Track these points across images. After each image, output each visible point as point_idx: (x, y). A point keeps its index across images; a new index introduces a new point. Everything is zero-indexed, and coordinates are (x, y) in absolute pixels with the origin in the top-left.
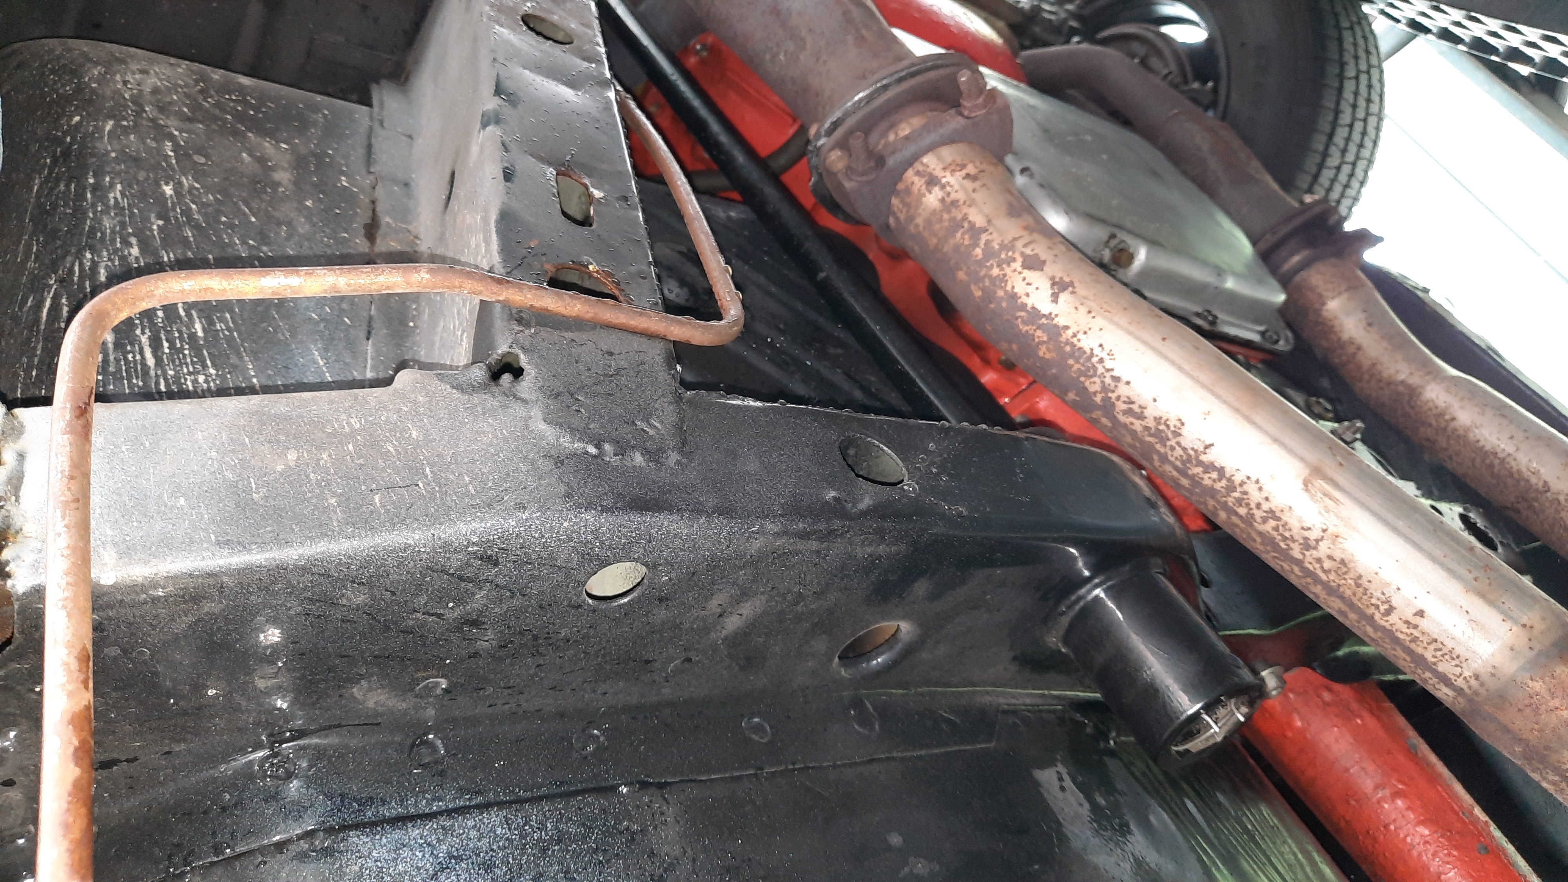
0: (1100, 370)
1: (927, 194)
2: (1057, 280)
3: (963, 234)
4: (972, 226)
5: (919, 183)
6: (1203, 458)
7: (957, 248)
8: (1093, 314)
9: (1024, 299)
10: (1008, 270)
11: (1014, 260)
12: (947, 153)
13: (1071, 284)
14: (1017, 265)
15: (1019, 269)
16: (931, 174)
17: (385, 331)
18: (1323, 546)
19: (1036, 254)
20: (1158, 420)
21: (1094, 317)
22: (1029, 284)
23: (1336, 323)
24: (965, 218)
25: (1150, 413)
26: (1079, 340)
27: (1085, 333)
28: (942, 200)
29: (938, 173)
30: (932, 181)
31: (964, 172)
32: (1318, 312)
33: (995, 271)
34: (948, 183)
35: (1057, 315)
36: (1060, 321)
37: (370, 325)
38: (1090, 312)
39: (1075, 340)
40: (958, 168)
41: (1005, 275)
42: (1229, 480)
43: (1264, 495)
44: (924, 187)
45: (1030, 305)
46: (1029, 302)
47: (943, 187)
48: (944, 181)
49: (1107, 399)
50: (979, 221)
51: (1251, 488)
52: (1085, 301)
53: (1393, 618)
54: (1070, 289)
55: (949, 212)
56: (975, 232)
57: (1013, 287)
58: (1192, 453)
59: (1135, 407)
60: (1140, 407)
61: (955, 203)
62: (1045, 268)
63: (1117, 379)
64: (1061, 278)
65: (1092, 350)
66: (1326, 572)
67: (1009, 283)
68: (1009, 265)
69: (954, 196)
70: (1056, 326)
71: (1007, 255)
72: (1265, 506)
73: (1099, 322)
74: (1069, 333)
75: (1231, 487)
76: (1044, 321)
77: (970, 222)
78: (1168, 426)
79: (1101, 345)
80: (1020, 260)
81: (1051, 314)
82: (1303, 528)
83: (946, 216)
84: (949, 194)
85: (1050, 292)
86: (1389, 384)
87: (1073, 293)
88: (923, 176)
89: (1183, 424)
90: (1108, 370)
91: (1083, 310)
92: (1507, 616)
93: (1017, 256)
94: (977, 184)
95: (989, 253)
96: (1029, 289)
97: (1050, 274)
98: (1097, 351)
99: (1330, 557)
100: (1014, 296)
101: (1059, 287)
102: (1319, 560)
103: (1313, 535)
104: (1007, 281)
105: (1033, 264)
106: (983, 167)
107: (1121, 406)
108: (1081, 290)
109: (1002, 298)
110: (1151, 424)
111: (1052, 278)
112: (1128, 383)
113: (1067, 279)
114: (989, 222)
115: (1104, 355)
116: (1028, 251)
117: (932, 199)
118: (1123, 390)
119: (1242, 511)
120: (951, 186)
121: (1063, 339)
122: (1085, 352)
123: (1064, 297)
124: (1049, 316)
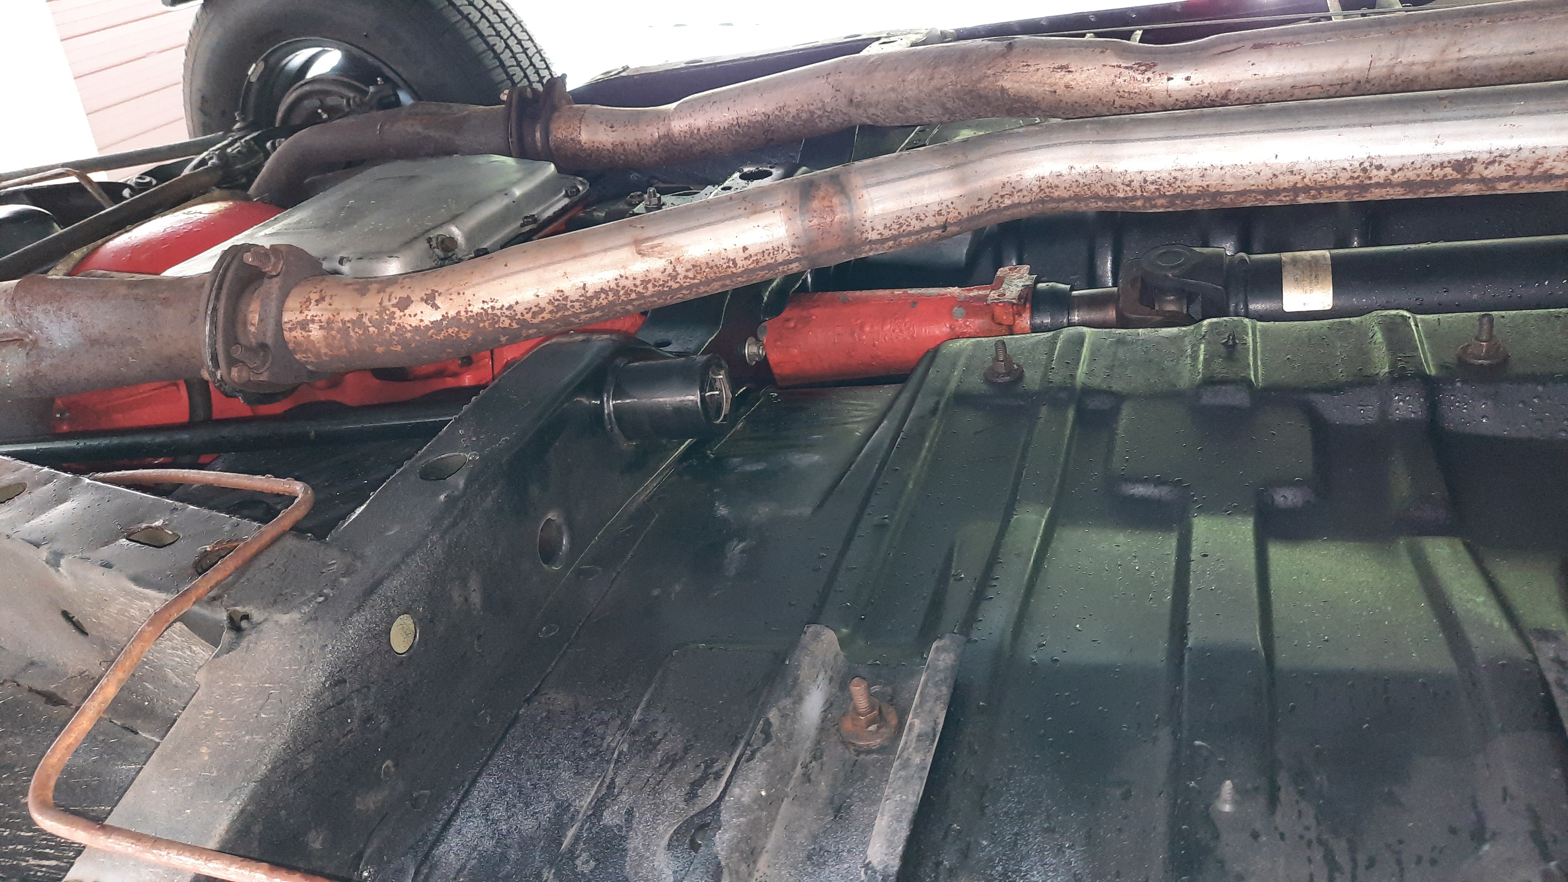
0: (498, 313)
1: (310, 334)
2: (425, 297)
3: (353, 330)
4: (351, 321)
5: (298, 333)
6: (588, 295)
7: (359, 340)
8: (461, 293)
9: (423, 324)
10: (397, 321)
11: (394, 313)
12: (292, 302)
13: (434, 291)
14: (398, 313)
15: (402, 314)
16: (298, 323)
17: (139, 721)
18: (679, 269)
19: (400, 298)
20: (550, 302)
21: (464, 294)
22: (415, 315)
23: (596, 144)
24: (344, 322)
25: (543, 304)
26: (471, 312)
27: (470, 305)
28: (321, 327)
29: (301, 317)
30: (304, 325)
31: (313, 302)
32: (583, 150)
33: (392, 328)
34: (312, 316)
35: (447, 313)
36: (452, 313)
37: (127, 729)
38: (459, 294)
39: (470, 314)
40: (308, 303)
41: (399, 325)
42: (611, 290)
43: (631, 278)
44: (303, 333)
45: (429, 324)
46: (427, 322)
47: (313, 321)
48: (309, 318)
49: (519, 322)
50: (354, 315)
51: (623, 282)
52: (450, 291)
53: (740, 263)
54: (437, 294)
55: (332, 329)
56: (358, 322)
57: (411, 325)
58: (582, 298)
59: (534, 309)
60: (536, 306)
61: (329, 322)
62: (412, 299)
63: (510, 307)
64: (426, 294)
65: (482, 308)
66: (694, 279)
67: (406, 325)
68: (395, 318)
69: (323, 319)
70: (453, 318)
71: (387, 315)
72: (638, 282)
73: (469, 293)
74: (463, 313)
75: (616, 293)
76: (445, 323)
77: (349, 321)
78: (558, 300)
79: (484, 302)
80: (396, 309)
81: (443, 316)
82: (663, 273)
83: (334, 333)
84: (320, 321)
85: (429, 306)
86: (655, 146)
87: (440, 294)
88: (296, 328)
89: (562, 291)
90: (501, 309)
91: (454, 297)
92: (773, 209)
93: (393, 309)
94: (327, 299)
95: (378, 325)
96: (419, 317)
97: (419, 299)
98: (486, 306)
99: (687, 270)
100: (417, 329)
101: (430, 300)
102: (686, 277)
103: (670, 269)
104: (404, 326)
105: (404, 304)
106: (319, 289)
107: (528, 316)
108: (442, 289)
109: (412, 336)
110: (551, 308)
111: (422, 299)
112: (517, 303)
113: (429, 292)
114: (357, 310)
115: (491, 304)
116: (394, 301)
117: (316, 333)
118: (519, 309)
119: (633, 296)
120: (316, 316)
121: (464, 320)
122: (481, 313)
123: (438, 302)
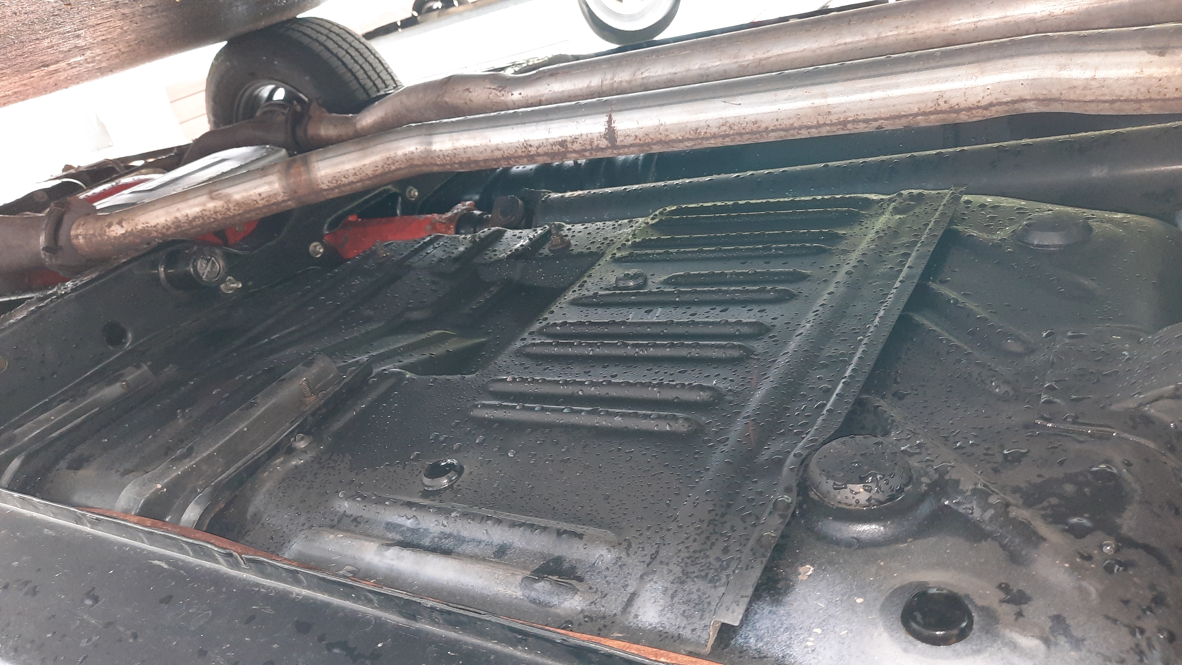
0: (150, 229)
3: (93, 239)
5: (76, 241)
6: (190, 219)
7: (96, 244)
10: (108, 234)
12: (74, 226)
13: (122, 219)
15: (109, 230)
18: (230, 206)
20: (173, 223)
21: (134, 220)
22: (114, 231)
24: (90, 235)
25: (169, 224)
26: (138, 229)
27: (137, 225)
28: (83, 238)
29: (77, 233)
30: (77, 236)
31: (80, 227)
33: (106, 237)
34: (81, 232)
35: (127, 230)
36: (130, 230)
41: (108, 236)
42: (200, 217)
43: (208, 211)
44: (78, 241)
46: (119, 234)
47: (80, 235)
49: (161, 233)
50: (92, 232)
51: (205, 213)
53: (260, 202)
55: (86, 238)
56: (94, 235)
57: (113, 236)
58: (188, 221)
60: (166, 226)
61: (86, 235)
62: (113, 223)
63: (155, 226)
64: (119, 221)
65: (143, 227)
66: (239, 210)
68: (106, 233)
70: (130, 232)
71: (104, 231)
72: (212, 213)
73: (136, 219)
74: (134, 230)
75: (204, 218)
76: (127, 234)
78: (176, 222)
79: (143, 224)
80: (106, 228)
82: (223, 208)
83: (87, 240)
84: (83, 235)
87: (124, 220)
89: (177, 218)
90: (151, 227)
91: (130, 221)
92: (272, 174)
95: (100, 235)
96: (116, 232)
97: (116, 223)
99: (234, 206)
100: (116, 237)
101: (120, 223)
102: (234, 210)
103: (226, 206)
104: (110, 236)
105: (110, 225)
107: (165, 230)
108: (125, 218)
109: (115, 241)
110: (174, 226)
112: (158, 224)
113: (120, 219)
114: (93, 230)
115: (146, 225)
116: (106, 224)
117: (81, 240)
118: (159, 227)
119: (212, 220)
121: (135, 233)
122: (142, 229)
123: (124, 224)
124: (126, 232)
